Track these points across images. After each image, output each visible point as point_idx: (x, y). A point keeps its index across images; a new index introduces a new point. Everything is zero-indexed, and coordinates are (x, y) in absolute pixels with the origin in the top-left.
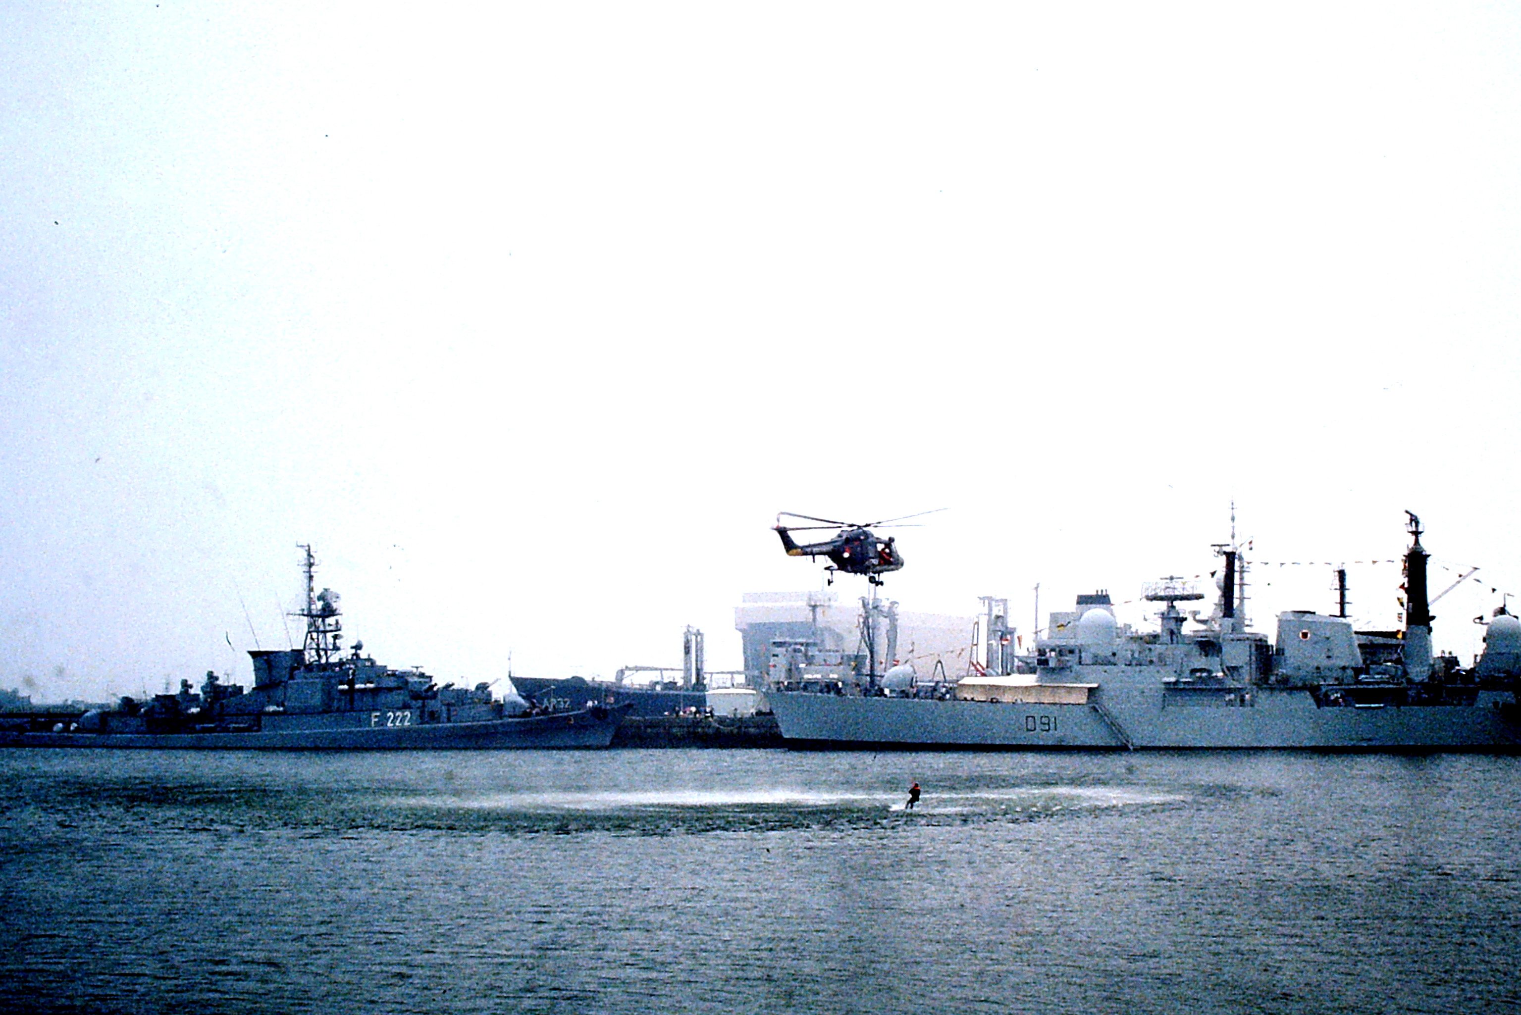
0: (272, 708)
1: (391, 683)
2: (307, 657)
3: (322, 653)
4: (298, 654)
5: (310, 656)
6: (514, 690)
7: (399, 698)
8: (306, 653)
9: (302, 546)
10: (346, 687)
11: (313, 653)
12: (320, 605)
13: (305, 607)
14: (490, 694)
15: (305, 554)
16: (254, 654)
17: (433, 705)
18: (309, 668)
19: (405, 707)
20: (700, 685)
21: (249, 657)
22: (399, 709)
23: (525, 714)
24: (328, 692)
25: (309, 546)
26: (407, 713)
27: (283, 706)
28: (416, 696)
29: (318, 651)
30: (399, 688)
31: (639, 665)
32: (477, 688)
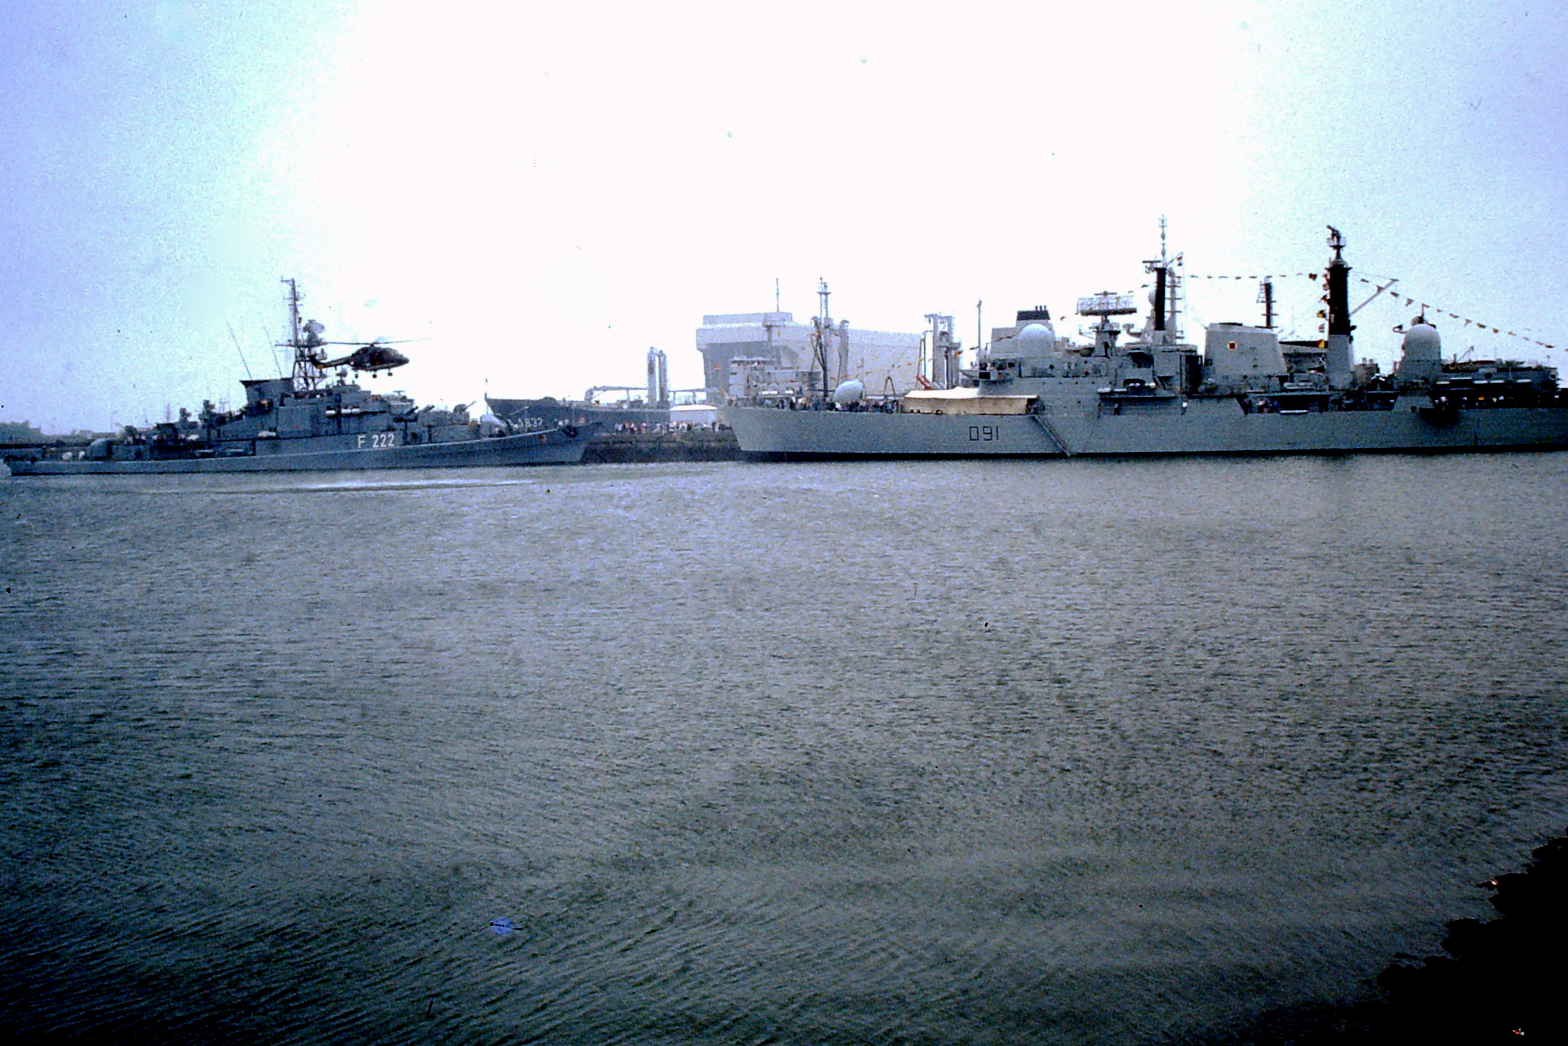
0: (264, 434)
1: (375, 407)
2: (296, 385)
3: (310, 381)
4: (288, 382)
5: (299, 385)
6: (490, 412)
7: (382, 421)
8: (295, 381)
9: (287, 281)
10: (333, 412)
11: (302, 381)
12: (306, 335)
13: (292, 338)
14: (468, 415)
15: (290, 288)
16: (247, 384)
17: (414, 427)
18: (298, 396)
19: (390, 429)
20: (664, 403)
21: (243, 387)
22: (383, 431)
23: (501, 434)
24: (315, 418)
25: (293, 281)
26: (391, 435)
27: (275, 430)
28: (399, 419)
29: (305, 379)
30: (382, 412)
31: (607, 385)
32: (455, 410)
